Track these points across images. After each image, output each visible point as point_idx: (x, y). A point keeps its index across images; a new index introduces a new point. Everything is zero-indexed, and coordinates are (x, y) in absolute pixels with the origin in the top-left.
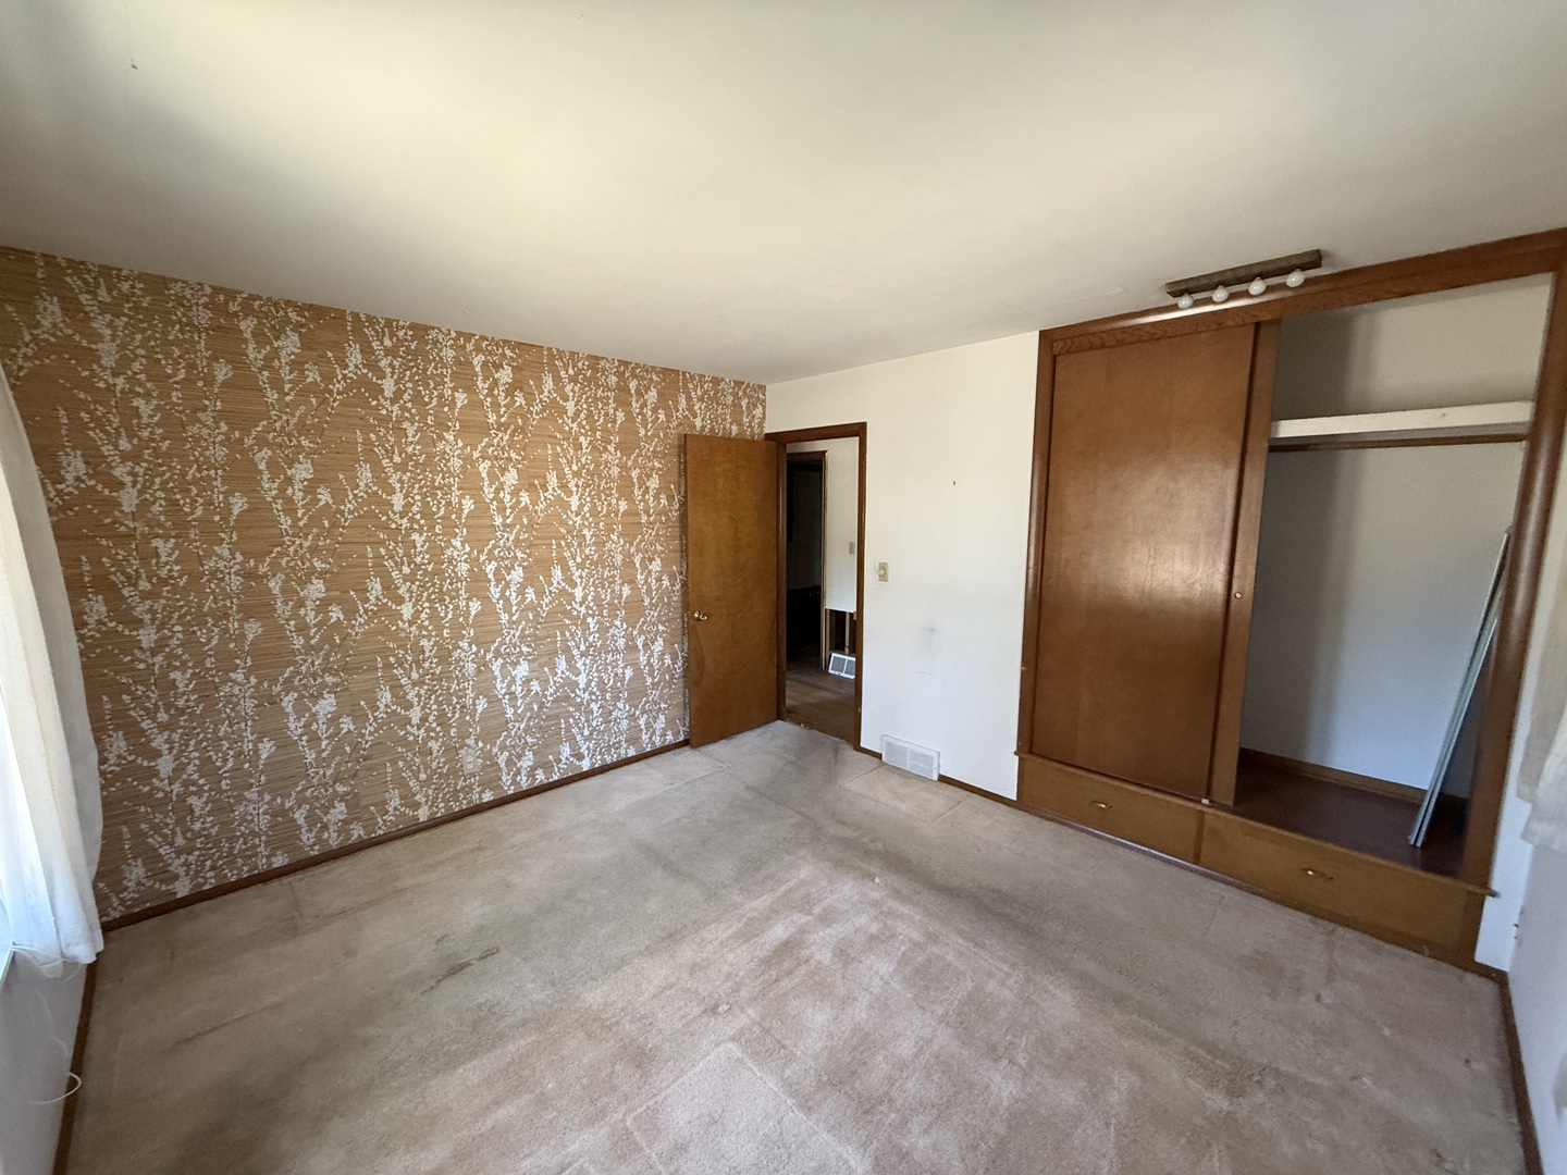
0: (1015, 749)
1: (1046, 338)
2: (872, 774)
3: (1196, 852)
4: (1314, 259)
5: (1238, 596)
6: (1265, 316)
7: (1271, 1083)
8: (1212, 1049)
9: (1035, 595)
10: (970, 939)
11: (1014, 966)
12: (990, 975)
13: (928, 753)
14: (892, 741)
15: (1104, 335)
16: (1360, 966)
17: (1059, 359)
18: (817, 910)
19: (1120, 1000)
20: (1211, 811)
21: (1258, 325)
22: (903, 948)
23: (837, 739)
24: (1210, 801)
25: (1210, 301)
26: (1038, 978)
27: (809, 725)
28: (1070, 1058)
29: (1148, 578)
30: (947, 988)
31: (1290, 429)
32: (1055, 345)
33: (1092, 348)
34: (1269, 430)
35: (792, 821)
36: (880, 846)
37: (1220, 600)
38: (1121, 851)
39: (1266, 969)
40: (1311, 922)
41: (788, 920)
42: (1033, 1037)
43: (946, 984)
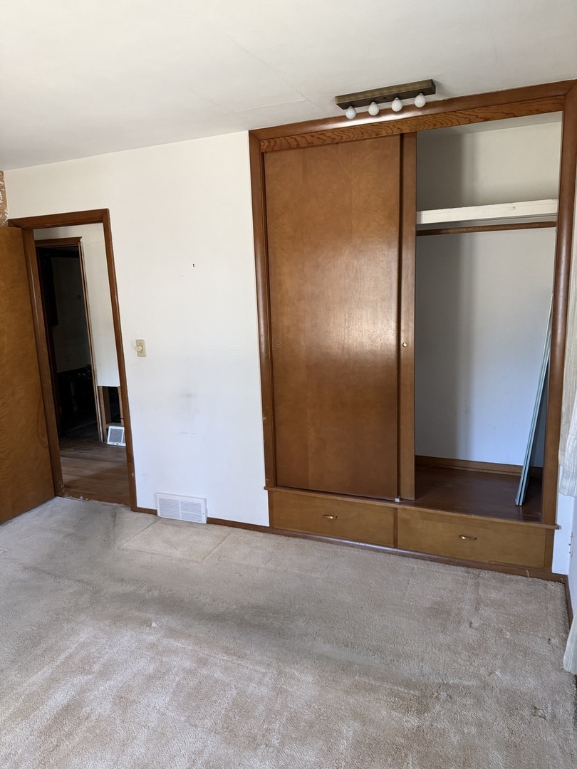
0: (265, 485)
1: (255, 136)
2: (149, 529)
3: (394, 539)
4: (429, 88)
5: (405, 345)
6: (406, 130)
7: (443, 695)
8: (408, 684)
9: (267, 357)
10: (234, 654)
11: (269, 665)
12: (250, 679)
13: (196, 501)
14: (164, 497)
15: (298, 138)
16: (494, 595)
17: (267, 156)
18: (96, 668)
19: (346, 667)
20: (401, 506)
21: (402, 136)
22: (177, 679)
23: (115, 504)
24: (401, 499)
25: (367, 115)
26: (287, 670)
27: (88, 496)
28: (311, 727)
29: (346, 337)
30: (215, 701)
31: (430, 217)
32: (262, 144)
33: (290, 148)
34: (416, 218)
35: (71, 591)
36: (156, 593)
37: (394, 348)
38: (346, 550)
39: (440, 613)
40: (468, 572)
41: (69, 685)
42: (284, 719)
43: (214, 698)
